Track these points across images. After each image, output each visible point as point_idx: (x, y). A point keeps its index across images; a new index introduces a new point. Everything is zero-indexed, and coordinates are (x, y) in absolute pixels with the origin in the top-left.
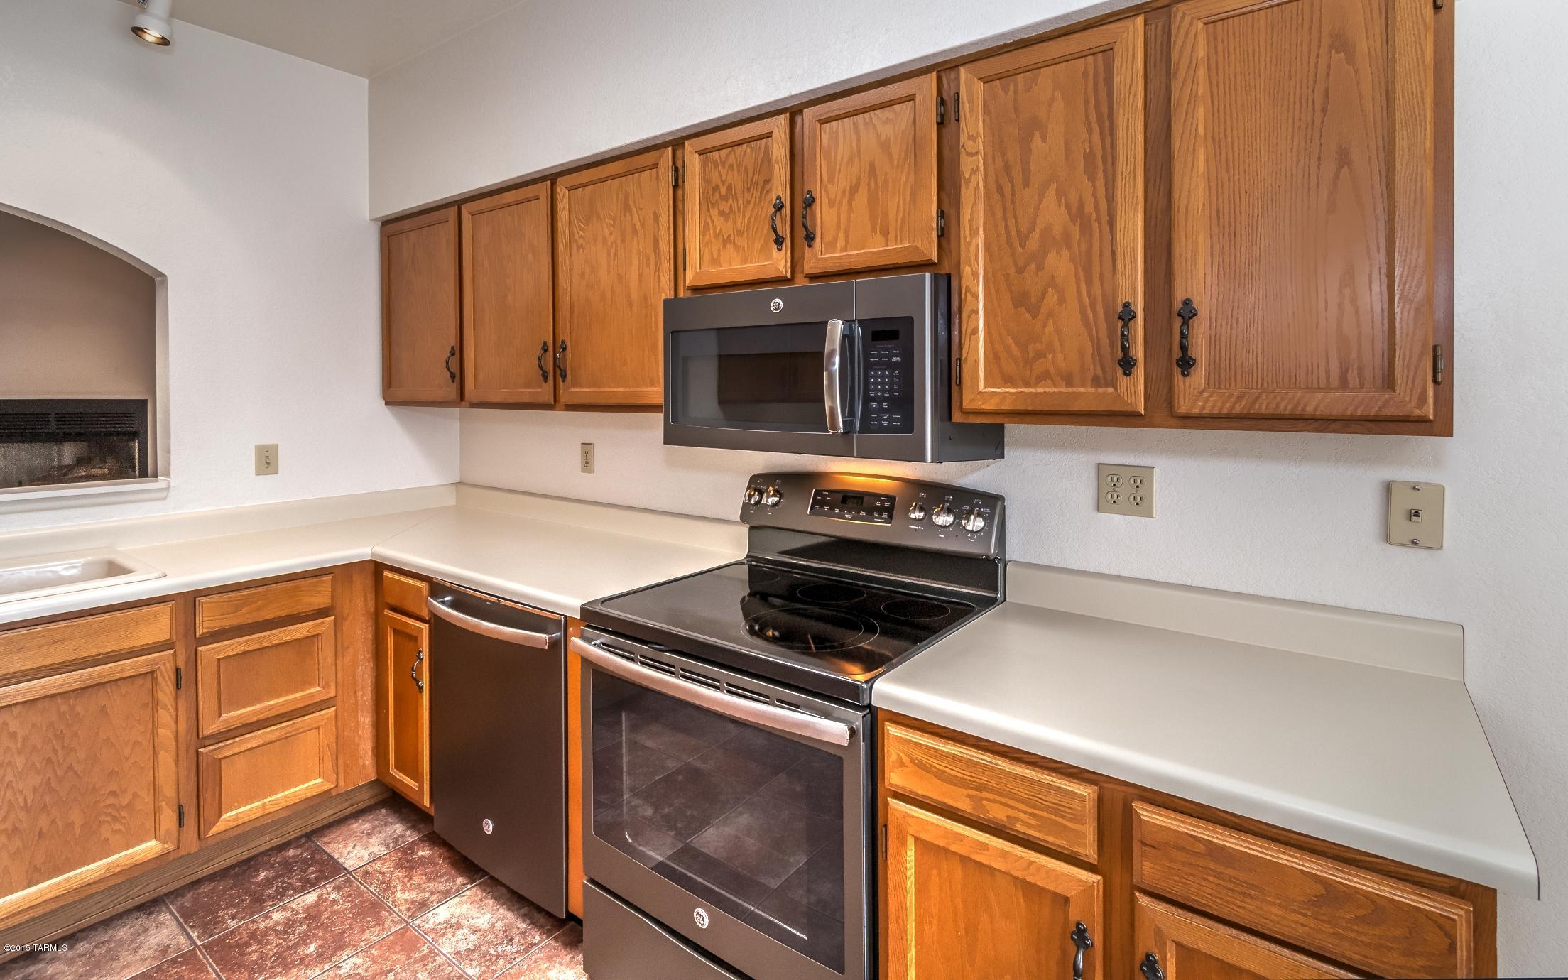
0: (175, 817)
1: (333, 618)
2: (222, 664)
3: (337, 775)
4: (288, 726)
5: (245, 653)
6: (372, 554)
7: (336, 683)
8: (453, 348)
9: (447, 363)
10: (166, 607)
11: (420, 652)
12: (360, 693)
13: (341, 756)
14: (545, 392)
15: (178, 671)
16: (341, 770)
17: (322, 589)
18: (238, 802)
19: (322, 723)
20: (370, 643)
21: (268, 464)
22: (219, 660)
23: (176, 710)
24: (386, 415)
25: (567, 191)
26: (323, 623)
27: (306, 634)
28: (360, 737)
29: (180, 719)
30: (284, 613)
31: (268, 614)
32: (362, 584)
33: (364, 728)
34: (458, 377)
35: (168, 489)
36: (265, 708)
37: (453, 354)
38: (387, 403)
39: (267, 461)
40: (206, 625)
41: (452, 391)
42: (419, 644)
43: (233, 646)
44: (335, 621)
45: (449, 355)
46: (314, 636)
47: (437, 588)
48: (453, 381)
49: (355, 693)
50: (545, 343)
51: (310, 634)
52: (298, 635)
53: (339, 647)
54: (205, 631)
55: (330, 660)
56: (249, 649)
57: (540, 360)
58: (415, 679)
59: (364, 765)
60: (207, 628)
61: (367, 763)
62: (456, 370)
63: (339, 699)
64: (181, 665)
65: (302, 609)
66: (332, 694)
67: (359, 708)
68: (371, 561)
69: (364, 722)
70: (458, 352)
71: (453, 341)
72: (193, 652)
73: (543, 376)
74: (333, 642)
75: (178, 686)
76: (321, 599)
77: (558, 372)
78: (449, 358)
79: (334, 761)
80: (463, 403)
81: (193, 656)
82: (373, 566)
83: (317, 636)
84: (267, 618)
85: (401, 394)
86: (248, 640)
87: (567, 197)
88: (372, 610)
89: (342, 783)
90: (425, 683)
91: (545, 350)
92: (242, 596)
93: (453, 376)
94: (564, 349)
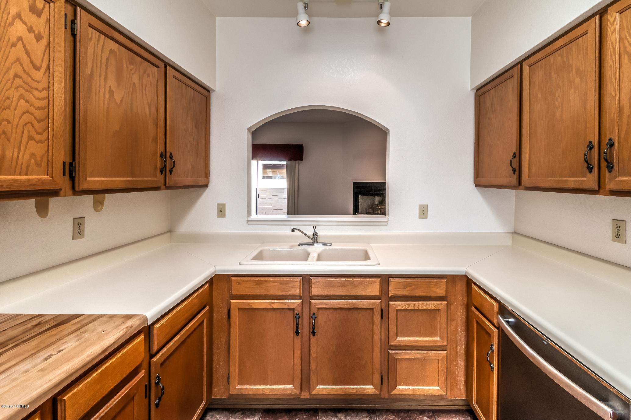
0: (379, 378)
1: (446, 302)
2: (399, 313)
3: (447, 389)
4: (425, 353)
5: (407, 310)
6: (466, 272)
7: (447, 338)
8: (515, 153)
9: (511, 162)
10: (378, 280)
11: (492, 345)
12: (459, 348)
13: (448, 378)
14: (590, 180)
15: (382, 310)
16: (449, 386)
17: (440, 285)
18: (403, 383)
19: (440, 358)
20: (464, 321)
21: (424, 213)
22: (397, 310)
23: (381, 328)
24: (475, 194)
25: (618, 15)
26: (441, 304)
27: (433, 308)
28: (458, 372)
29: (382, 333)
30: (424, 294)
31: (418, 293)
32: (461, 287)
33: (460, 367)
34: (518, 171)
35: (387, 221)
36: (415, 340)
37: (514, 157)
38: (476, 186)
39: (423, 212)
40: (393, 292)
41: (513, 180)
42: (492, 339)
43: (403, 305)
44: (447, 304)
45: (512, 157)
46: (437, 310)
47: (504, 311)
48: (514, 174)
49: (456, 347)
50: (590, 143)
51: (435, 308)
52: (430, 307)
53: (449, 318)
54: (392, 295)
55: (444, 325)
56: (409, 308)
57: (585, 155)
58: (489, 361)
59: (460, 388)
60: (393, 294)
61: (462, 388)
62: (516, 166)
63: (448, 347)
64: (383, 307)
65: (432, 294)
66: (445, 344)
67: (458, 356)
68: (465, 275)
69: (460, 364)
70: (518, 155)
71: (515, 149)
72: (388, 303)
73: (588, 168)
74: (446, 315)
75: (382, 318)
76: (440, 291)
77: (604, 164)
78: (512, 159)
79: (445, 380)
80: (521, 187)
81: (388, 305)
82: (466, 279)
83: (439, 310)
84: (417, 295)
85: (483, 181)
86: (409, 304)
87: (618, 19)
88: (466, 303)
89: (449, 394)
90: (495, 365)
91: (591, 148)
92: (407, 281)
93: (514, 171)
94: (612, 146)
